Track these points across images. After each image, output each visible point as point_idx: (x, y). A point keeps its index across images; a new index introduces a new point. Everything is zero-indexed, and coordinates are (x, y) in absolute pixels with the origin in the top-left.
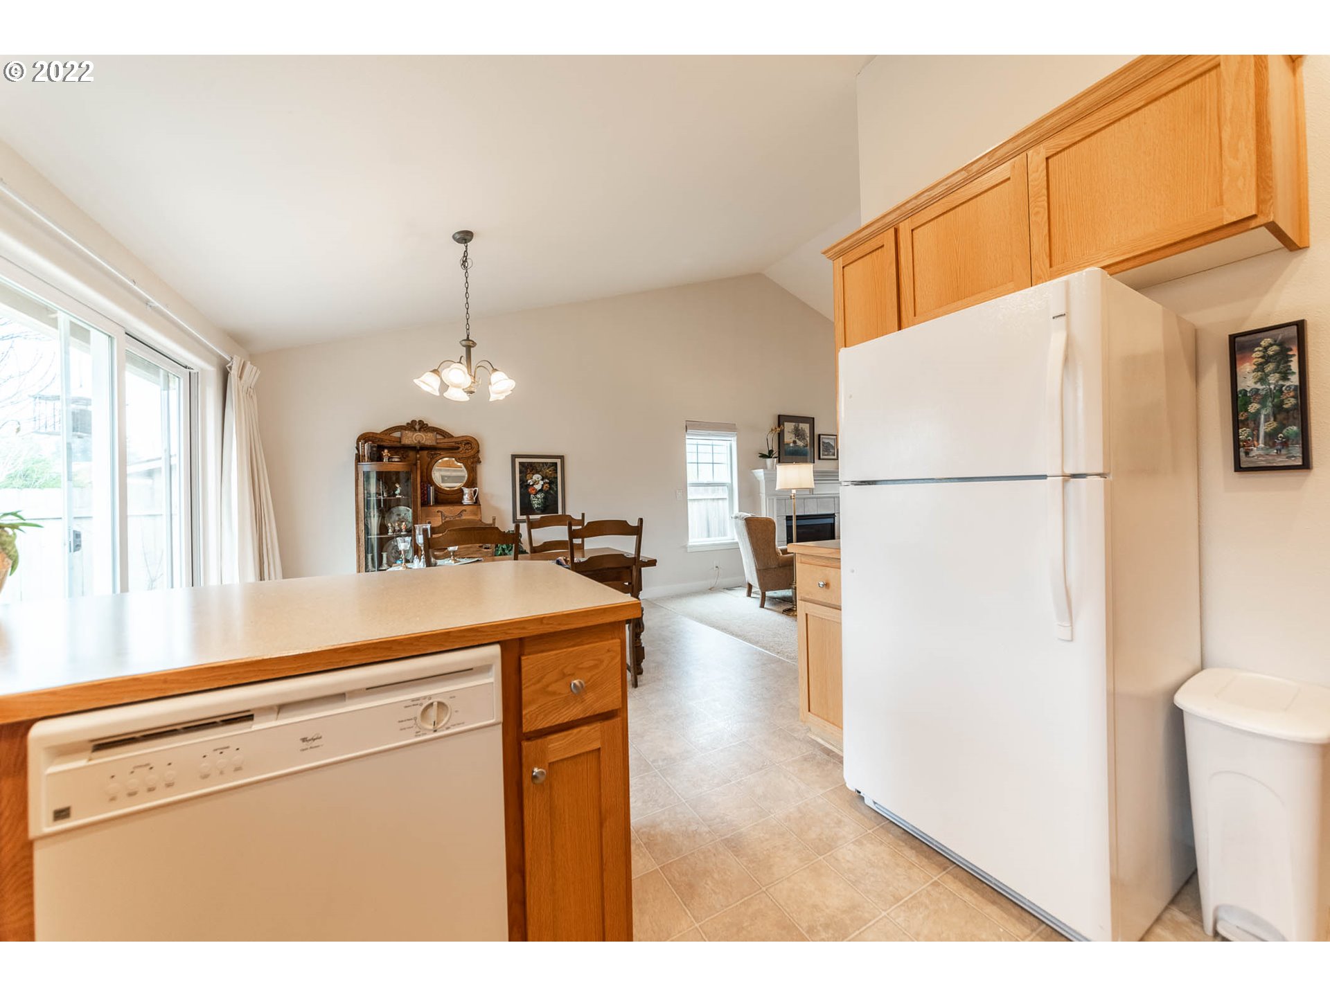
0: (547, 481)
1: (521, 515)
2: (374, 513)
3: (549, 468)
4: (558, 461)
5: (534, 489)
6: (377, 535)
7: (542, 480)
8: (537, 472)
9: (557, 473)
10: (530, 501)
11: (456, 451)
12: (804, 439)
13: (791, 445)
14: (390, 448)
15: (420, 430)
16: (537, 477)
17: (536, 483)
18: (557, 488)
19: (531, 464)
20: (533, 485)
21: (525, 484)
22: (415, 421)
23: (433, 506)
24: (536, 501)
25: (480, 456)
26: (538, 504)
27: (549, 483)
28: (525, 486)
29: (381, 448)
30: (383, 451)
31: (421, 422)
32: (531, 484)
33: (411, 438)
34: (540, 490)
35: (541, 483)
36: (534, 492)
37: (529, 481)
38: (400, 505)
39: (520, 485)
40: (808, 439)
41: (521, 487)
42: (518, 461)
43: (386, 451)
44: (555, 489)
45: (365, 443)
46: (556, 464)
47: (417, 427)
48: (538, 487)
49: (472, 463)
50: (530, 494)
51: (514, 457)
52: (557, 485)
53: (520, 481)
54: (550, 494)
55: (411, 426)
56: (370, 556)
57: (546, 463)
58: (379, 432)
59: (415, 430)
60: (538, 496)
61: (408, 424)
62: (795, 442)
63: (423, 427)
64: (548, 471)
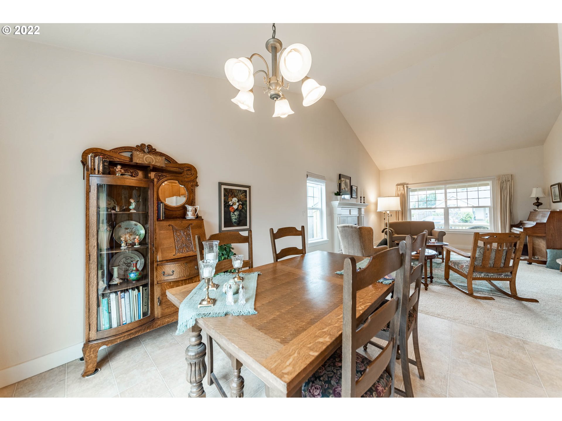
0: (241, 203)
1: (224, 227)
2: (104, 228)
3: (242, 194)
4: (247, 189)
5: (233, 208)
6: (108, 249)
7: (238, 202)
8: (235, 196)
9: (246, 197)
10: (230, 217)
11: (180, 175)
12: (348, 187)
13: (344, 190)
14: (123, 165)
15: (149, 152)
16: (235, 200)
17: (234, 204)
18: (246, 208)
19: (231, 190)
20: (232, 205)
21: (228, 204)
22: (145, 145)
23: (163, 220)
24: (234, 217)
25: (198, 180)
26: (235, 219)
27: (242, 205)
28: (227, 206)
29: (113, 164)
30: (116, 167)
31: (149, 146)
32: (231, 204)
33: (141, 158)
34: (236, 209)
35: (237, 204)
36: (232, 210)
37: (230, 203)
38: (132, 220)
39: (224, 205)
40: (349, 187)
41: (225, 207)
42: (223, 187)
43: (119, 167)
44: (245, 209)
45: (95, 156)
46: (246, 191)
47: (146, 150)
48: (235, 207)
49: (192, 186)
50: (230, 212)
51: (221, 184)
52: (246, 206)
53: (224, 202)
54: (243, 212)
55: (141, 148)
56: (100, 272)
57: (240, 190)
58: (108, 149)
59: (144, 152)
60: (236, 213)
61: (137, 146)
62: (345, 189)
63: (151, 150)
64: (241, 196)
